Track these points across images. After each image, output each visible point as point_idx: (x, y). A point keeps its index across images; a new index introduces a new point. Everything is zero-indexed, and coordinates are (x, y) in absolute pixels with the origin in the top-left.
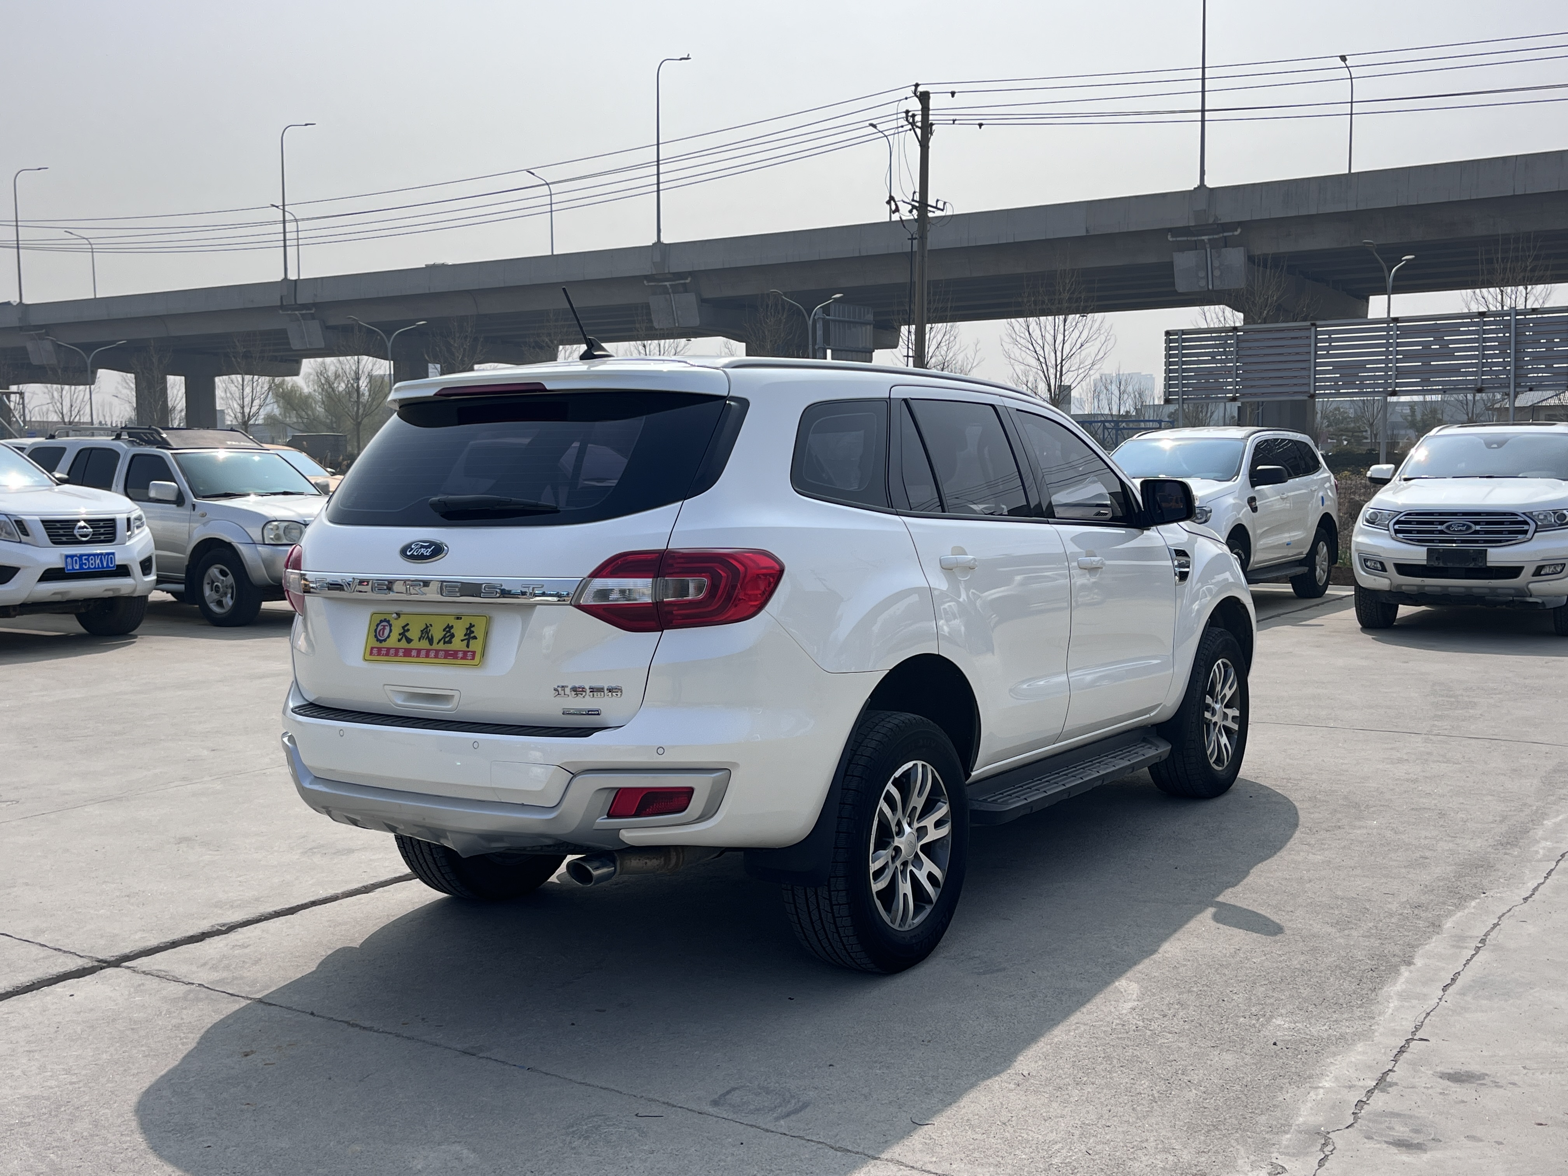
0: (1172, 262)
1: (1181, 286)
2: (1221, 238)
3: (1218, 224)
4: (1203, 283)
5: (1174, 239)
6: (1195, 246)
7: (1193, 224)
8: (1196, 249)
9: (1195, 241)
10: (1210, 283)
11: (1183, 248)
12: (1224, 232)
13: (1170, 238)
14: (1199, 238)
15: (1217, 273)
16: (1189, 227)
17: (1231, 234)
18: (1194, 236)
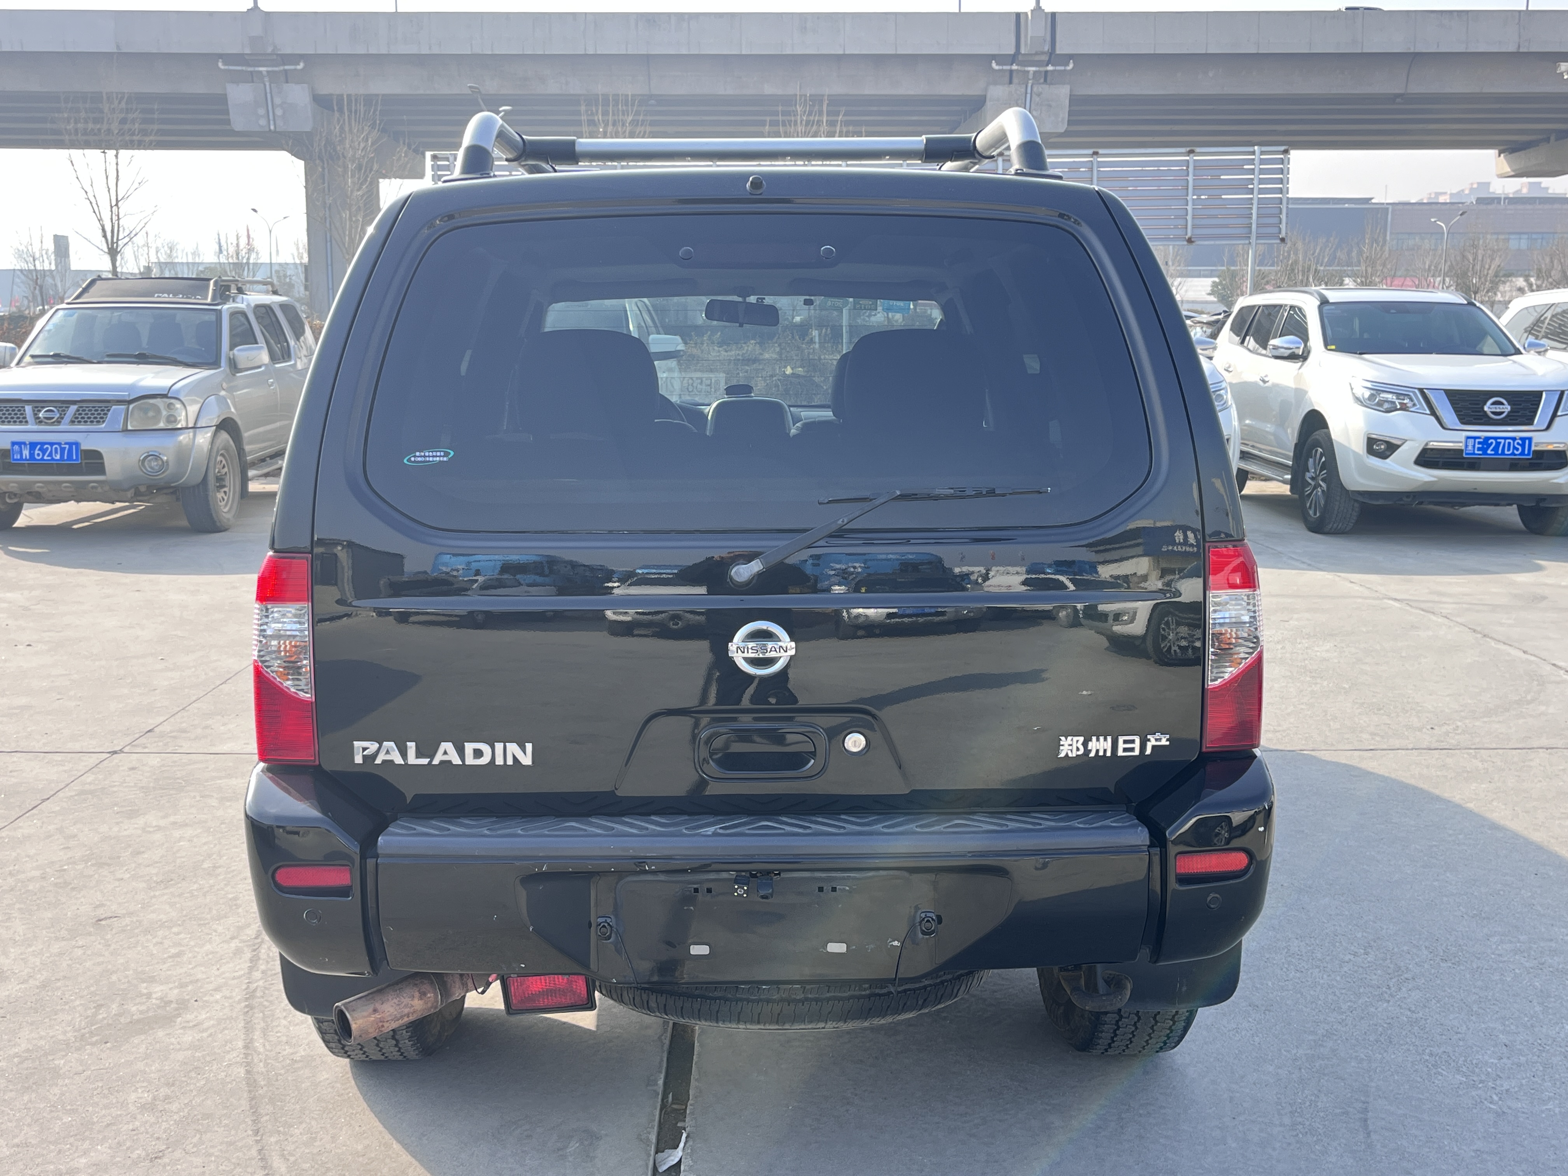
0: (226, 95)
1: (238, 123)
2: (280, 71)
3: (277, 55)
4: (262, 122)
5: (226, 67)
6: (251, 78)
7: (247, 51)
8: (253, 82)
9: (251, 72)
10: (272, 122)
11: (238, 78)
12: (284, 64)
13: (220, 65)
14: (257, 69)
15: (279, 112)
16: (243, 54)
17: (292, 67)
18: (249, 65)
